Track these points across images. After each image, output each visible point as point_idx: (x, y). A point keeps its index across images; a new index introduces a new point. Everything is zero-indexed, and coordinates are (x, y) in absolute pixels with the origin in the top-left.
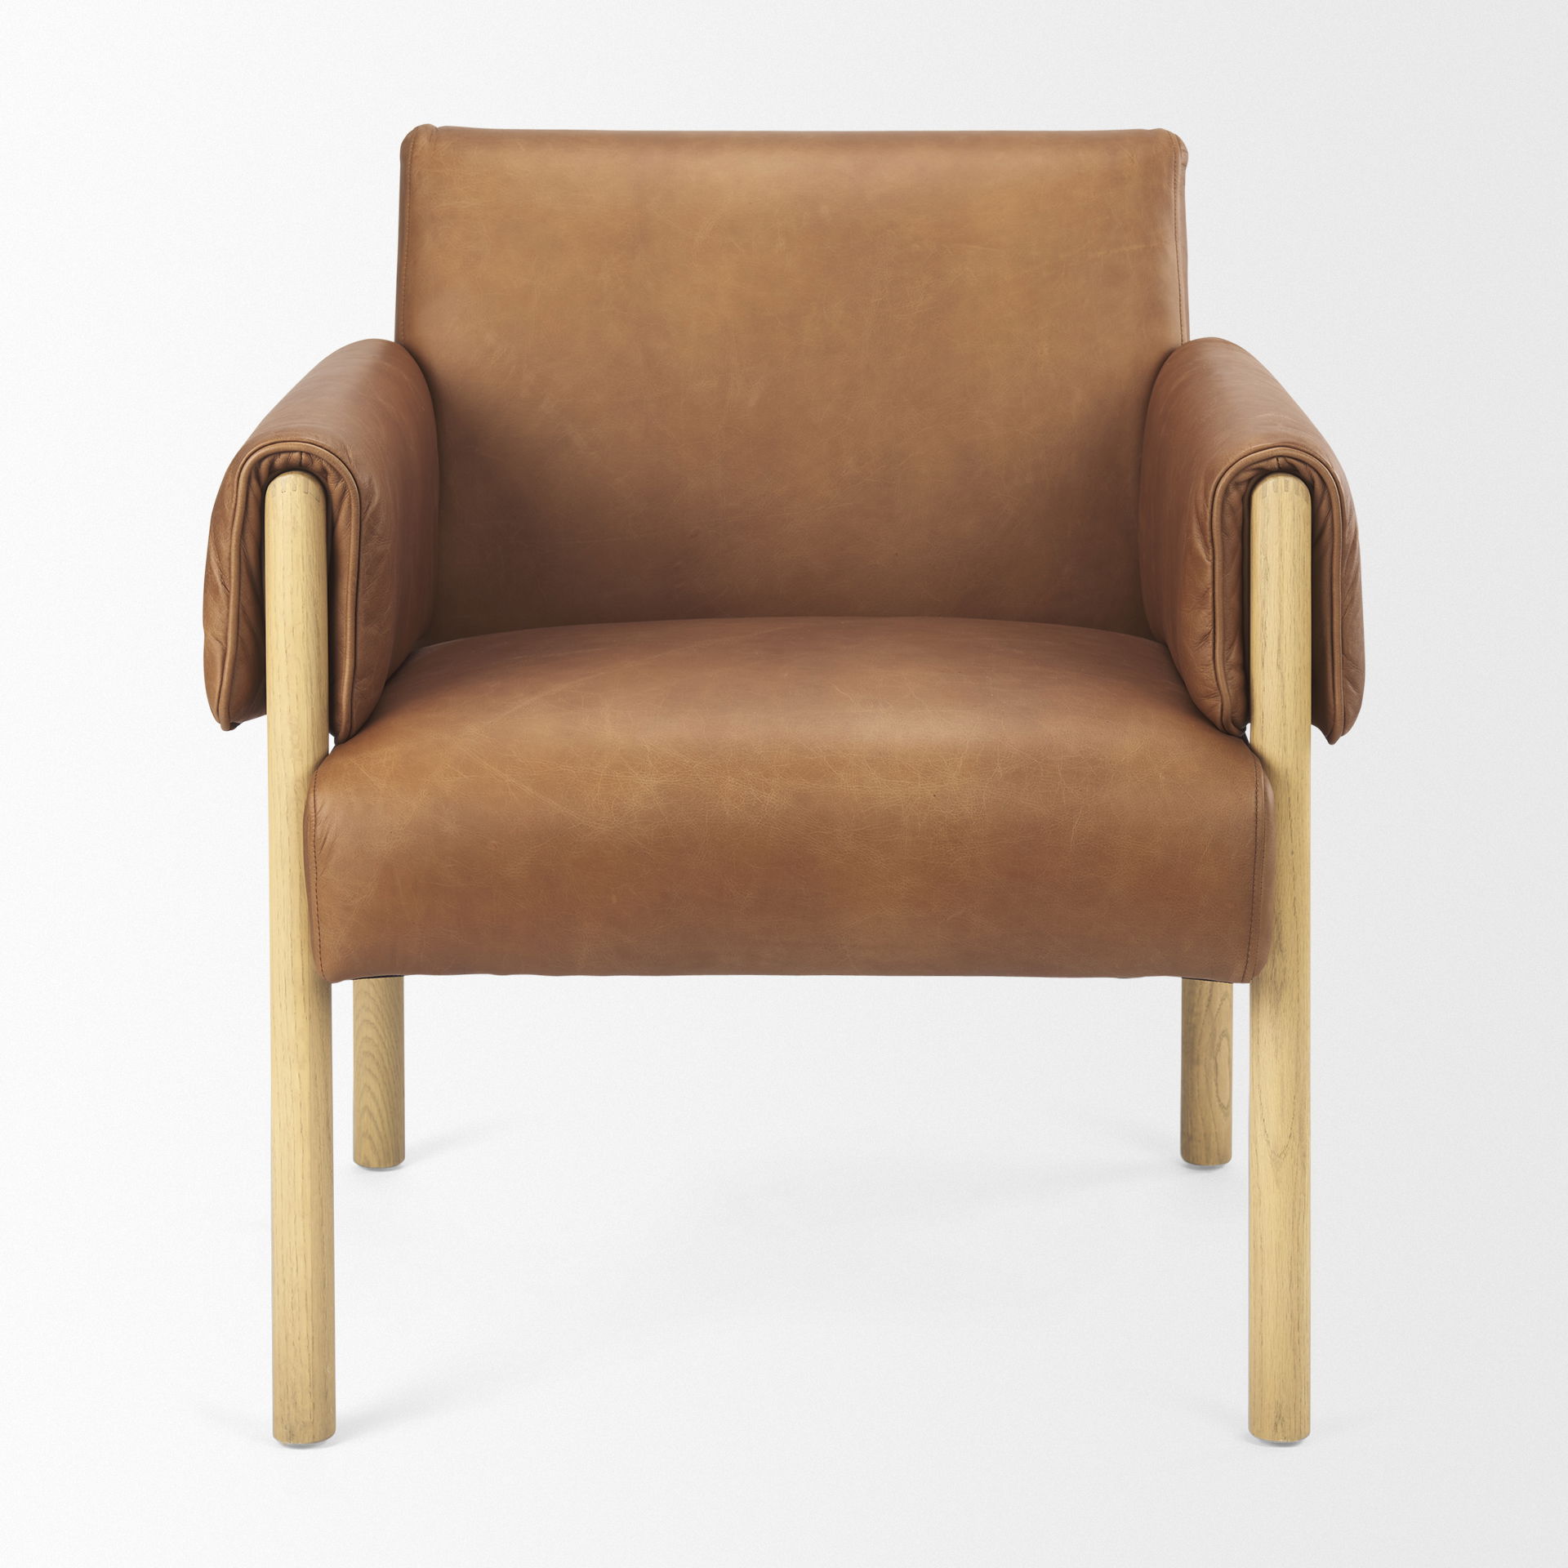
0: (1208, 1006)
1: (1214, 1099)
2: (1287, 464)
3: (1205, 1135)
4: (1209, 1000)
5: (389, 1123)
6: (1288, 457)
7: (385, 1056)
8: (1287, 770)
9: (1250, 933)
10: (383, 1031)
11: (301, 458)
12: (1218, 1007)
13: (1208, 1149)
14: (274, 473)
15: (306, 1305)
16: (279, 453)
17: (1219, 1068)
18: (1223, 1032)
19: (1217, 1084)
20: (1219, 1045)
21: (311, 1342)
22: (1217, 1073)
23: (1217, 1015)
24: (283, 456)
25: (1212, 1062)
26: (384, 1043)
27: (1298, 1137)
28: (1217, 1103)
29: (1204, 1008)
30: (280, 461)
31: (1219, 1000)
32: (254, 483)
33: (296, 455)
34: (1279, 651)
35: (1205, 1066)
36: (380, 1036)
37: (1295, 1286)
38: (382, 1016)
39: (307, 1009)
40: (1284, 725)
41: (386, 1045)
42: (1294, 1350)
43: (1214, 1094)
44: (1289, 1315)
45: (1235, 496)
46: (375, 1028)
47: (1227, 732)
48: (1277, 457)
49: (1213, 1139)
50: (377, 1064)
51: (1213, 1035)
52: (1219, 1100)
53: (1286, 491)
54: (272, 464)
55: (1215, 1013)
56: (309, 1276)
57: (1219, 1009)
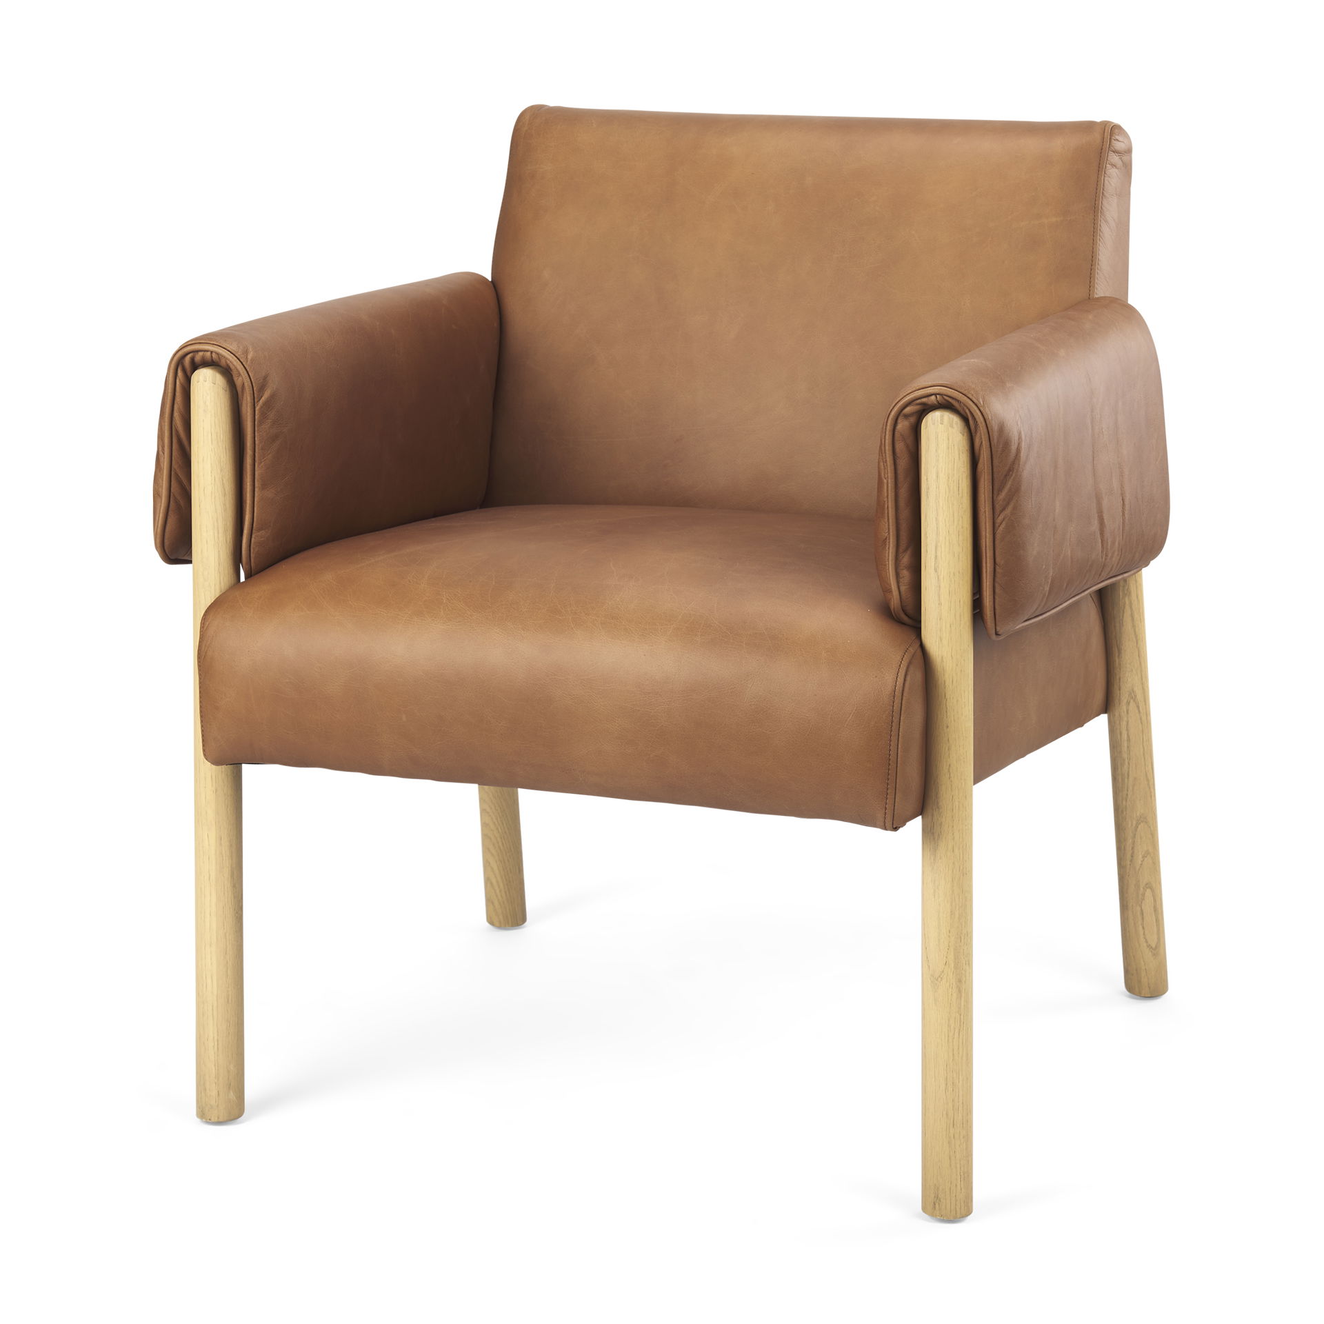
0: (1131, 861)
1: (1142, 939)
2: (944, 401)
3: (1136, 970)
4: (1132, 856)
5: (505, 892)
6: (945, 395)
7: (499, 839)
8: (942, 657)
9: (887, 789)
10: (497, 819)
11: (212, 356)
12: (1140, 862)
13: (1139, 982)
14: (195, 367)
15: (213, 1014)
16: (197, 351)
17: (1145, 914)
18: (1147, 884)
19: (1143, 928)
20: (1143, 895)
21: (216, 1043)
22: (1143, 919)
23: (1139, 869)
24: (201, 354)
25: (1138, 908)
26: (497, 829)
27: (953, 965)
28: (1145, 944)
29: (1129, 863)
30: (198, 357)
31: (1140, 856)
32: (180, 373)
33: (209, 353)
34: (936, 557)
35: (1133, 912)
36: (494, 823)
37: (950, 1089)
38: (495, 807)
39: (214, 784)
40: (940, 619)
41: (500, 830)
42: (949, 1143)
43: (1142, 936)
44: (945, 1113)
45: (903, 425)
46: (490, 816)
47: (900, 622)
48: (935, 394)
49: (1143, 974)
50: (494, 845)
51: (1137, 886)
52: (1147, 942)
53: (942, 424)
54: (193, 360)
55: (1138, 867)
56: (215, 993)
57: (1141, 864)
